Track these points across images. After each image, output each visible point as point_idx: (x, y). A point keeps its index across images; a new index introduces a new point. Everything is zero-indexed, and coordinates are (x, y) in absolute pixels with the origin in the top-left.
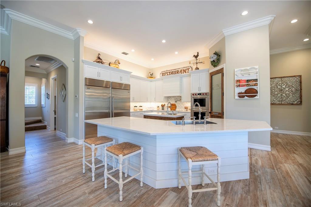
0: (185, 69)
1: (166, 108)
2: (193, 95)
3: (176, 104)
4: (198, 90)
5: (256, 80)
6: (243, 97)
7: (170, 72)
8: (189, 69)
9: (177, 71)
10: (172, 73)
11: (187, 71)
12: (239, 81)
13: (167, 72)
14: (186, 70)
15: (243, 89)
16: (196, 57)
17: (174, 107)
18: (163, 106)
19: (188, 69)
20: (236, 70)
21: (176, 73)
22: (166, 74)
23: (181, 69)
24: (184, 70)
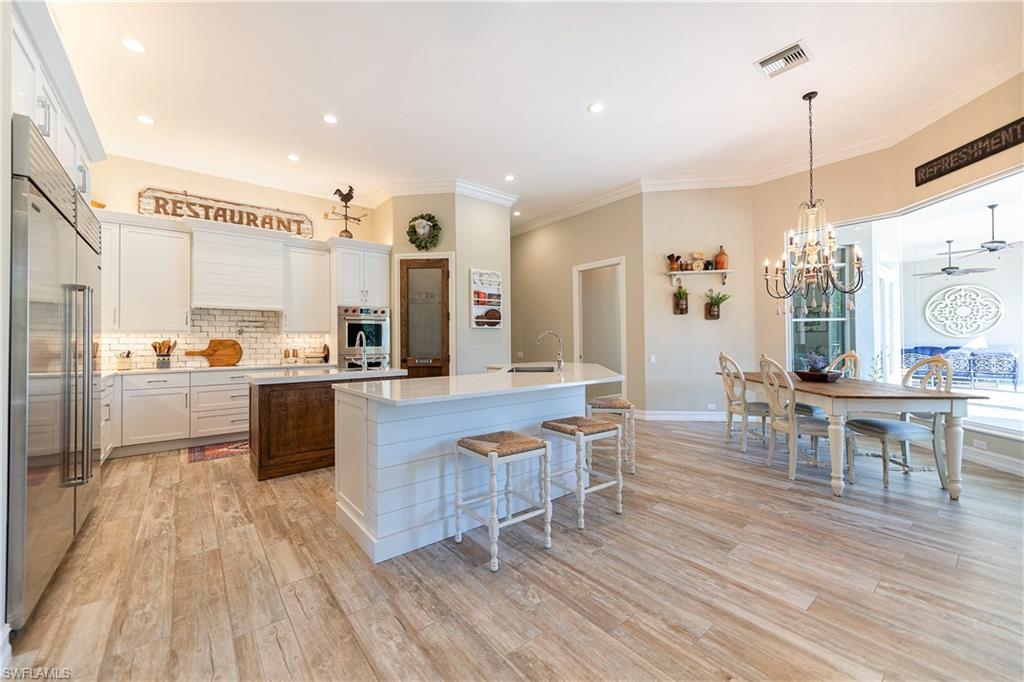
0: (284, 217)
1: (177, 361)
2: (346, 311)
3: (240, 341)
4: (358, 301)
5: (499, 296)
6: (483, 324)
7: (207, 208)
8: (302, 222)
9: (248, 214)
10: (221, 214)
11: (294, 227)
12: (477, 294)
13: (193, 200)
14: (289, 223)
15: (481, 310)
16: (347, 197)
17: (229, 351)
18: (164, 351)
19: (299, 223)
20: (473, 270)
21: (245, 221)
22: (184, 206)
23: (268, 213)
24: (280, 221)
